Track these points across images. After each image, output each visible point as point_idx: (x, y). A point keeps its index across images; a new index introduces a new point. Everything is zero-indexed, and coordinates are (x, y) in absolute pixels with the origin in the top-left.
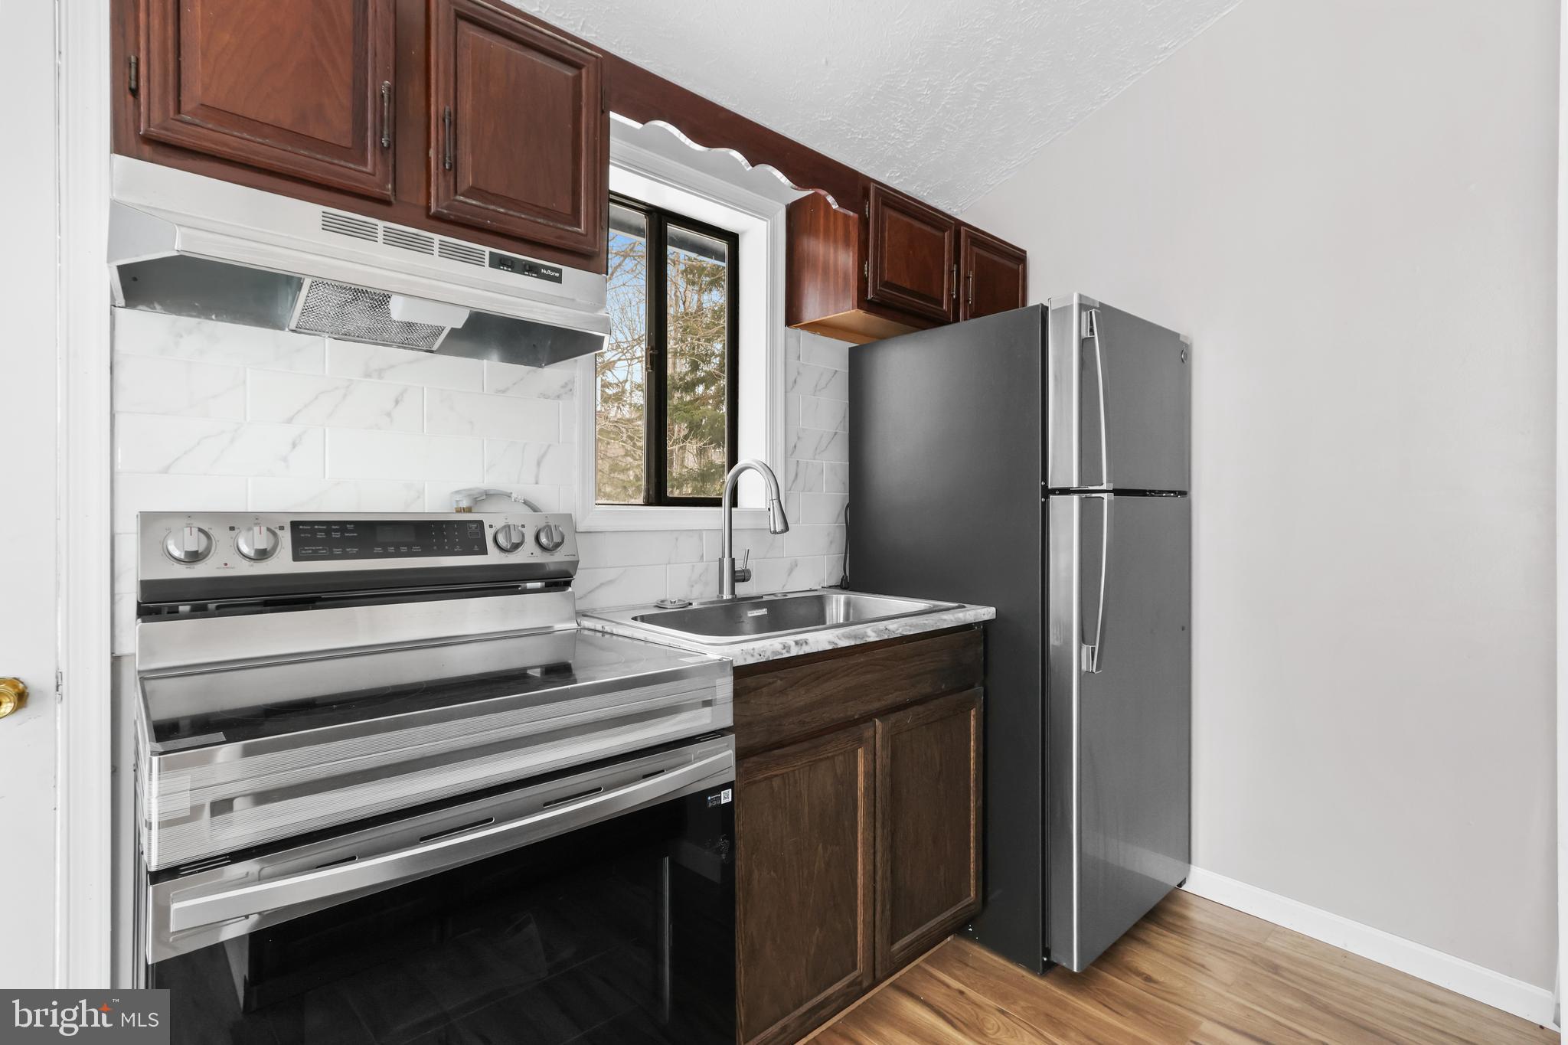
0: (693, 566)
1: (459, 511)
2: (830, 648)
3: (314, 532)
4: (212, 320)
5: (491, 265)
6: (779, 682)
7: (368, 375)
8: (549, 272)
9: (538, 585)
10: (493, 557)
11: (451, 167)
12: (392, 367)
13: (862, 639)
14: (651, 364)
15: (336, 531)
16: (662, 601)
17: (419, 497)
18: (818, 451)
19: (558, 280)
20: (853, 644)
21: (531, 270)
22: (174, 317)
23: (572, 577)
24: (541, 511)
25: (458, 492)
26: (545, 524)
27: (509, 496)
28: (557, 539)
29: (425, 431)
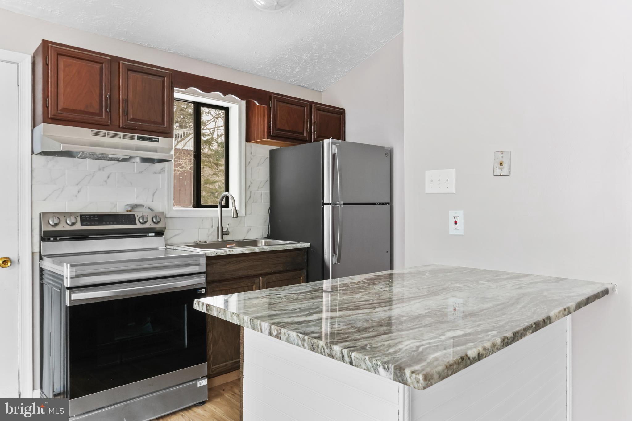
0: (209, 229)
1: (127, 211)
2: (241, 253)
3: (86, 218)
4: (56, 156)
5: (137, 140)
6: (223, 262)
7: (100, 170)
8: (155, 139)
9: (153, 234)
10: (138, 226)
11: (126, 114)
12: (107, 166)
13: (253, 251)
14: (195, 158)
15: (92, 217)
16: (196, 241)
17: (115, 207)
18: (259, 188)
19: (158, 141)
20: (250, 252)
21: (150, 139)
22: (47, 156)
23: (164, 232)
24: (154, 211)
25: (127, 205)
26: (155, 215)
27: (143, 206)
28: (159, 220)
29: (117, 186)
